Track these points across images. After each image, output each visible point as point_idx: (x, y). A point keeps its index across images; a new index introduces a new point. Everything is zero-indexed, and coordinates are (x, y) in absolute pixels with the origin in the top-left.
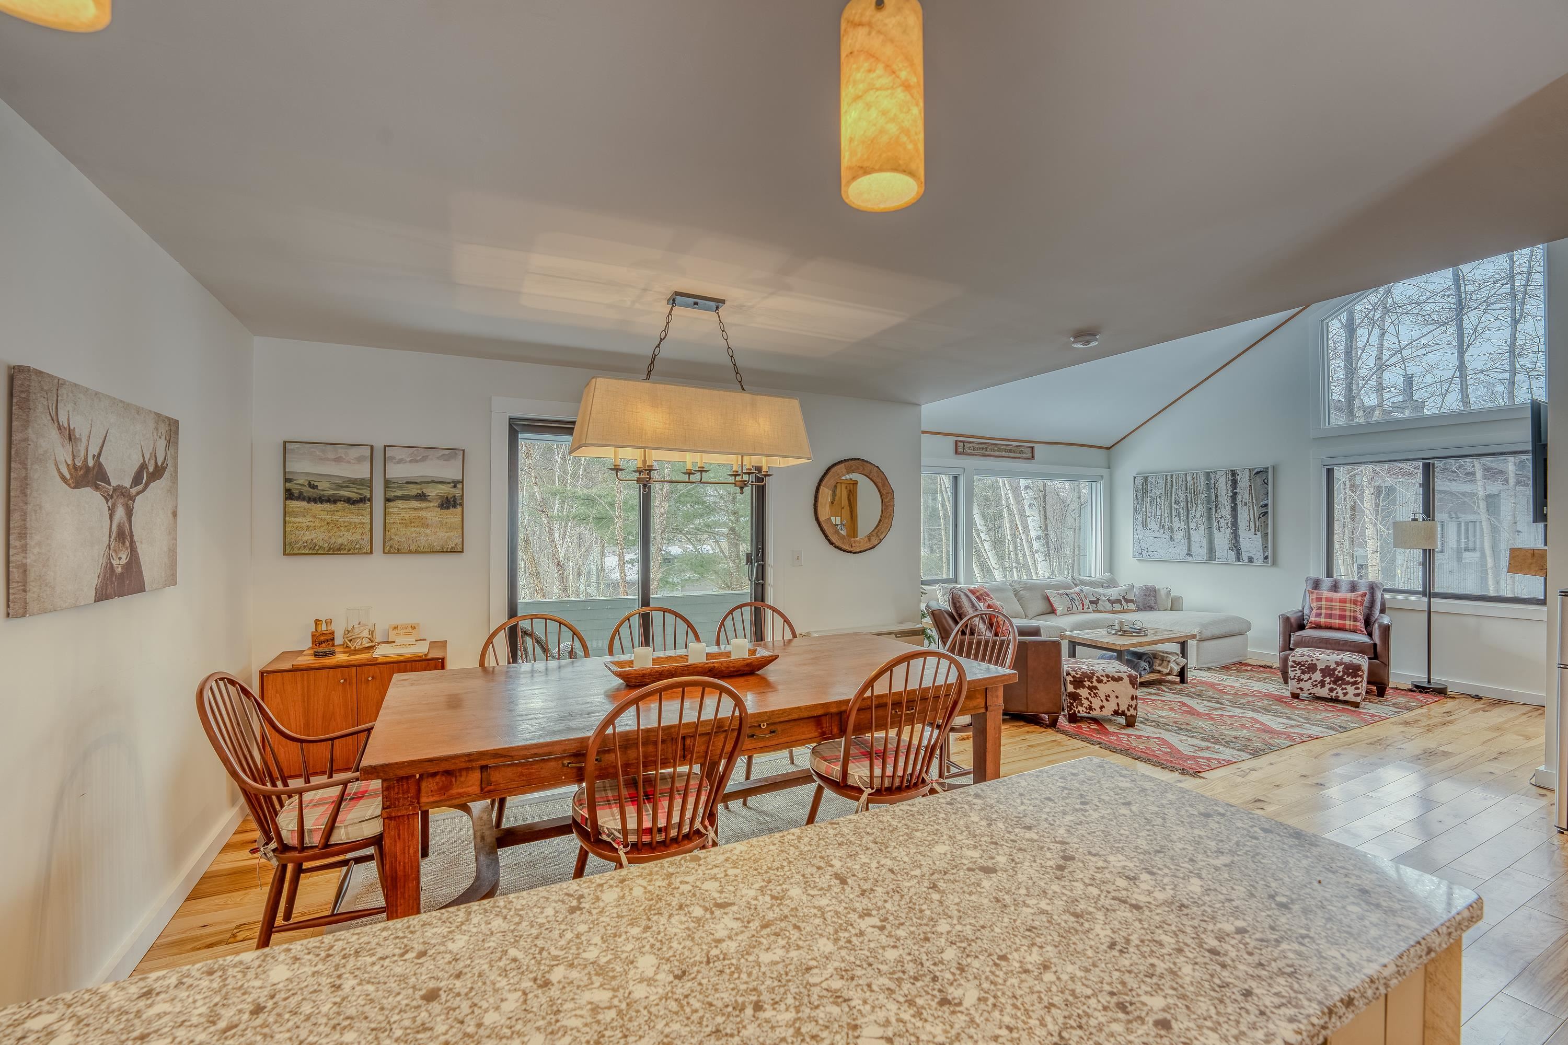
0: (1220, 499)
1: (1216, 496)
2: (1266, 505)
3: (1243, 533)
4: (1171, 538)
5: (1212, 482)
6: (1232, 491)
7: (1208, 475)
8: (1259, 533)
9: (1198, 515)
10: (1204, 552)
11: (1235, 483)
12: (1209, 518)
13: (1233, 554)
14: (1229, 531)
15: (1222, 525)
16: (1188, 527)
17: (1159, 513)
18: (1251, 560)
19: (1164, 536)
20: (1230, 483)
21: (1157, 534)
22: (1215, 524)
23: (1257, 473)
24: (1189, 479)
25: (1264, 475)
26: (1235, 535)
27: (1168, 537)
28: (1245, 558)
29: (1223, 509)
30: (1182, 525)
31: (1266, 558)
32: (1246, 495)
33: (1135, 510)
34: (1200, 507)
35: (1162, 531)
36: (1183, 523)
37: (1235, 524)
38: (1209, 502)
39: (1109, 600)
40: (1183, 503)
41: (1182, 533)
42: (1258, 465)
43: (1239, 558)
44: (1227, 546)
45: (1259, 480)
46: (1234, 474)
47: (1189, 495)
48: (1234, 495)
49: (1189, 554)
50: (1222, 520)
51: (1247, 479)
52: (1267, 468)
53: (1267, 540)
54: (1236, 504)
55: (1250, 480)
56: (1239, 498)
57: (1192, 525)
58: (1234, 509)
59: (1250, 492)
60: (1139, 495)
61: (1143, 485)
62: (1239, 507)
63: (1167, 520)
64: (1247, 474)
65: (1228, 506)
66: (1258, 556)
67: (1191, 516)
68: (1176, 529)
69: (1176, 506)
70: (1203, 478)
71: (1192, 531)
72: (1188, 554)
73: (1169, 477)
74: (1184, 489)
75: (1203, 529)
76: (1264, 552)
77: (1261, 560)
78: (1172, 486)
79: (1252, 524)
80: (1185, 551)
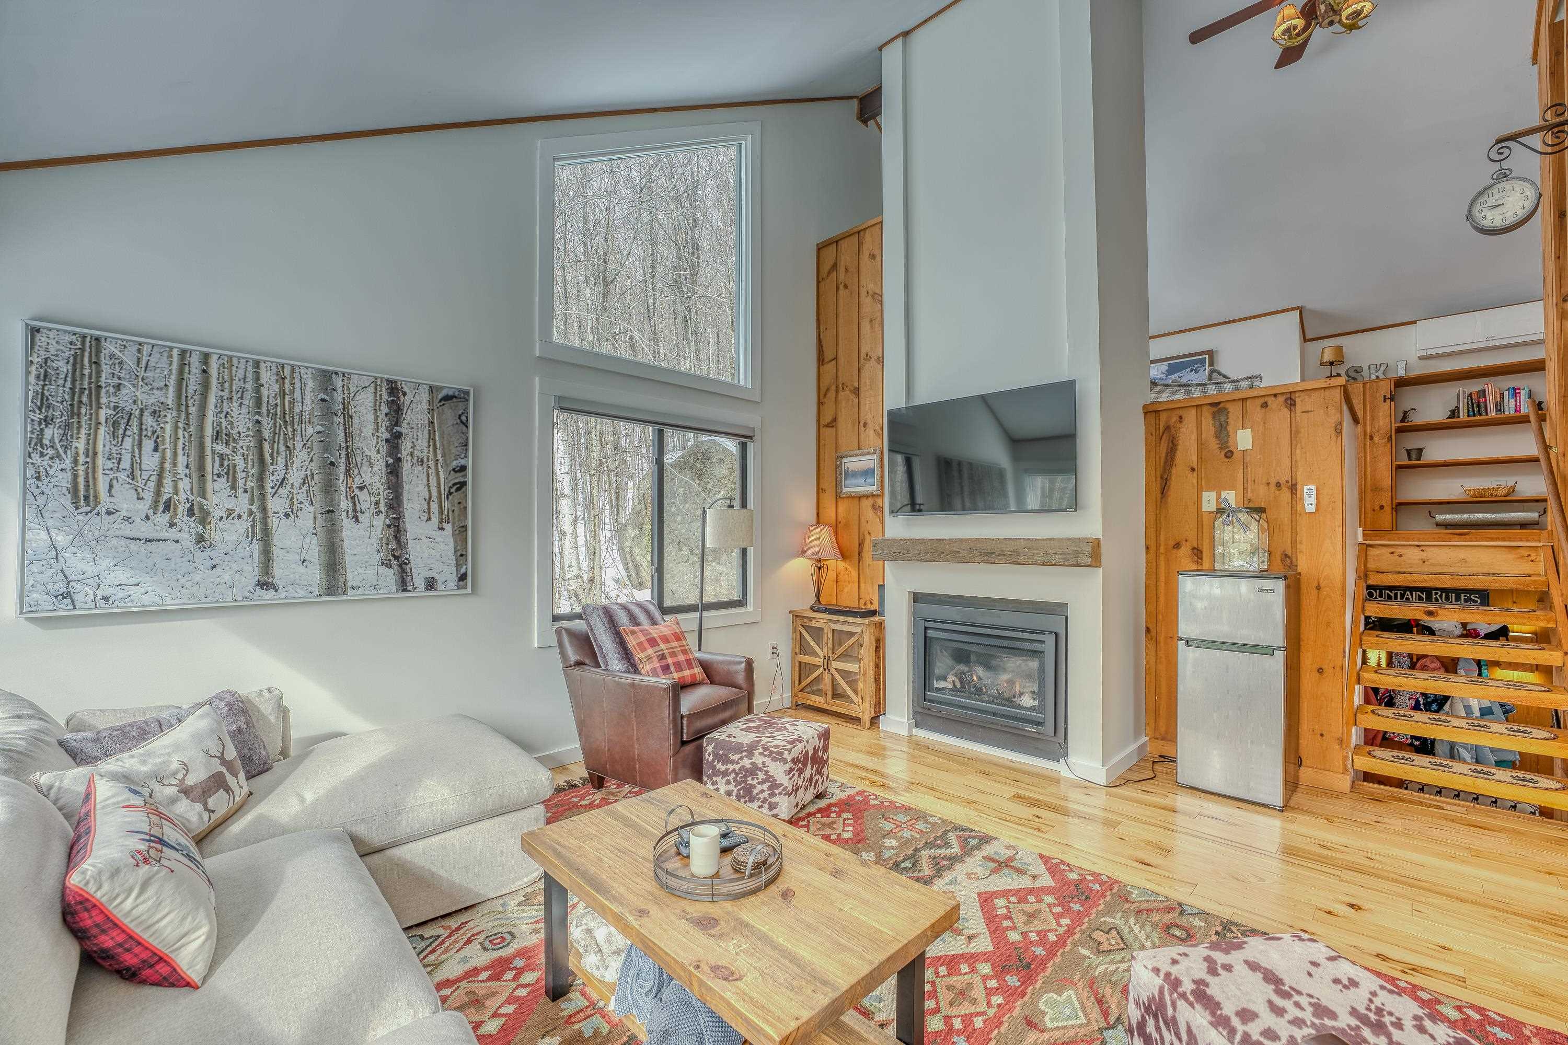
0: (358, 443)
1: (348, 435)
2: (463, 469)
3: (414, 525)
4: (201, 539)
5: (338, 397)
6: (390, 429)
7: (326, 378)
8: (448, 527)
9: (295, 478)
10: (314, 574)
11: (396, 412)
12: (329, 488)
13: (389, 576)
14: (380, 522)
15: (364, 506)
16: (264, 510)
17: (150, 461)
18: (431, 585)
19: (172, 533)
20: (385, 409)
21: (145, 530)
22: (345, 504)
23: (447, 398)
24: (267, 376)
25: (461, 406)
26: (396, 529)
27: (187, 539)
28: (420, 582)
29: (365, 468)
30: (242, 503)
31: (463, 578)
32: (422, 443)
33: (35, 444)
34: (301, 456)
35: (163, 519)
36: (244, 499)
37: (395, 504)
38: (326, 444)
39: (186, 791)
40: (246, 442)
41: (241, 526)
42: (451, 382)
43: (404, 584)
44: (377, 558)
45: (449, 414)
46: (394, 389)
47: (267, 423)
48: (394, 441)
49: (264, 585)
50: (363, 496)
51: (425, 406)
52: (467, 393)
53: (465, 540)
54: (399, 460)
55: (430, 411)
56: (406, 447)
57: (276, 505)
58: (394, 471)
59: (432, 438)
60: (59, 393)
61: (76, 361)
62: (406, 466)
63: (184, 485)
64: (425, 396)
65: (380, 463)
66: (447, 574)
67: (269, 482)
68: (217, 513)
69: (220, 448)
70: (311, 384)
71: (273, 521)
72: (262, 585)
73: (195, 360)
74: (248, 400)
75: (308, 517)
76: (458, 566)
77: (452, 584)
78: (205, 385)
79: (434, 506)
80: (252, 573)
